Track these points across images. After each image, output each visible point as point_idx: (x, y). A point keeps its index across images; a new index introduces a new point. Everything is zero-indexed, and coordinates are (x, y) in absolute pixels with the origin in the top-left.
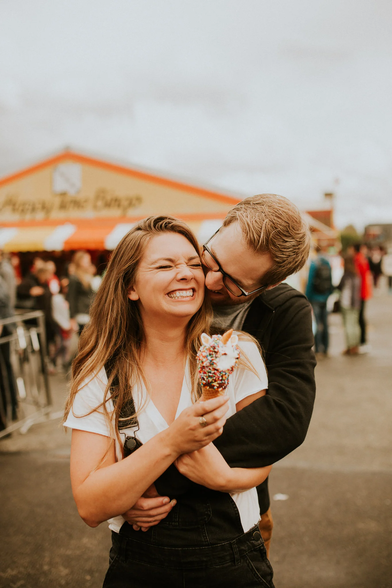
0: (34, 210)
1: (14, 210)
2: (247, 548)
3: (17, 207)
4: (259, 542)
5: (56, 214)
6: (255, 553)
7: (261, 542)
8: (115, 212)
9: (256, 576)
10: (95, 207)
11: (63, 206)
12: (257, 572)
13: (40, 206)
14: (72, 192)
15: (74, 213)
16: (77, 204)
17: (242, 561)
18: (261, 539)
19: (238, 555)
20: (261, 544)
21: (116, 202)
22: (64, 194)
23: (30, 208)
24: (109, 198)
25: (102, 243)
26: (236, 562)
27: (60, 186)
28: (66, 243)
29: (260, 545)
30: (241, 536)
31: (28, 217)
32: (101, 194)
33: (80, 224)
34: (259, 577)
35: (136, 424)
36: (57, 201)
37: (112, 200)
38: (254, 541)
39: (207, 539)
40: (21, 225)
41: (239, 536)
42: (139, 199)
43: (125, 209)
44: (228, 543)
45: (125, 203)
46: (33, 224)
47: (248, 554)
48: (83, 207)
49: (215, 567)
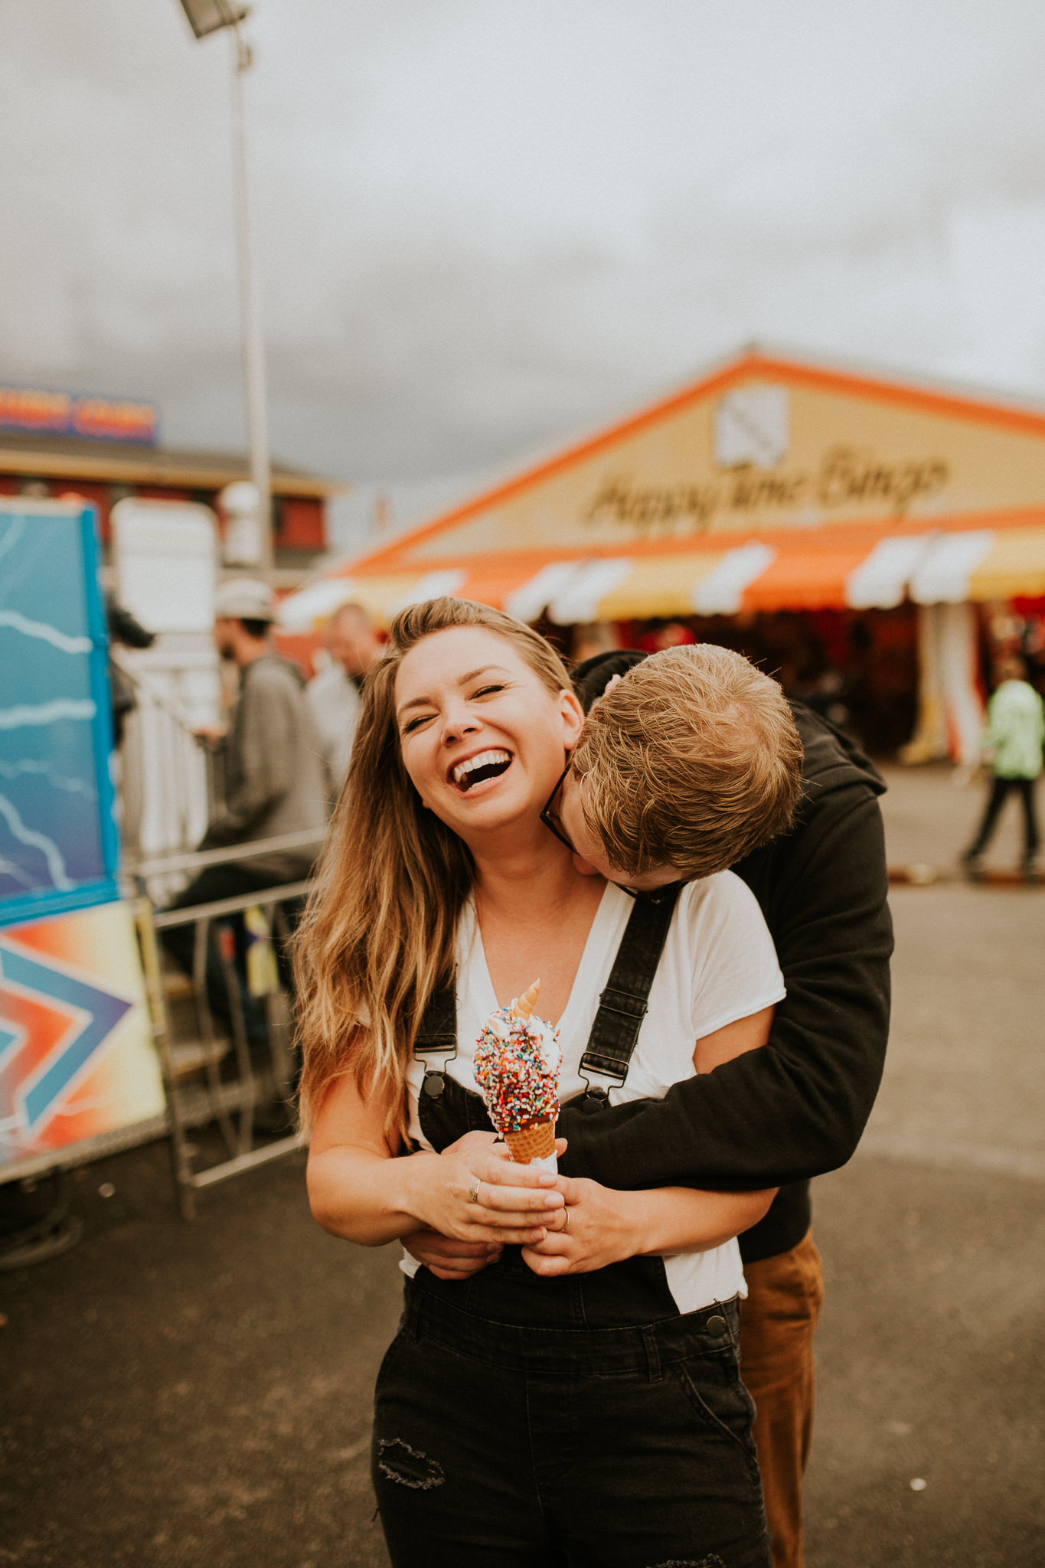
0: (669, 512)
1: (622, 514)
2: (684, 1348)
3: (629, 505)
4: (721, 1340)
5: (725, 520)
6: (708, 1364)
7: (725, 1341)
8: (876, 509)
9: (702, 1412)
10: (824, 497)
11: (741, 499)
12: (706, 1406)
13: (685, 502)
14: (764, 461)
15: (769, 516)
16: (776, 490)
17: (669, 1374)
18: (726, 1335)
19: (657, 1360)
20: (726, 1345)
21: (878, 481)
22: (742, 467)
23: (661, 506)
24: (859, 471)
25: (840, 589)
26: (650, 1373)
27: (734, 445)
28: (749, 593)
29: (723, 1347)
30: (669, 1320)
31: (655, 530)
32: (837, 462)
33: (785, 542)
34: (712, 1417)
35: (452, 1047)
36: (727, 485)
37: (867, 477)
38: (708, 1337)
39: (581, 1312)
40: (637, 551)
41: (664, 1319)
42: (940, 470)
43: (902, 499)
44: (633, 1329)
45: (901, 482)
46: (668, 548)
47: (687, 1362)
48: (791, 497)
49: (598, 1376)
